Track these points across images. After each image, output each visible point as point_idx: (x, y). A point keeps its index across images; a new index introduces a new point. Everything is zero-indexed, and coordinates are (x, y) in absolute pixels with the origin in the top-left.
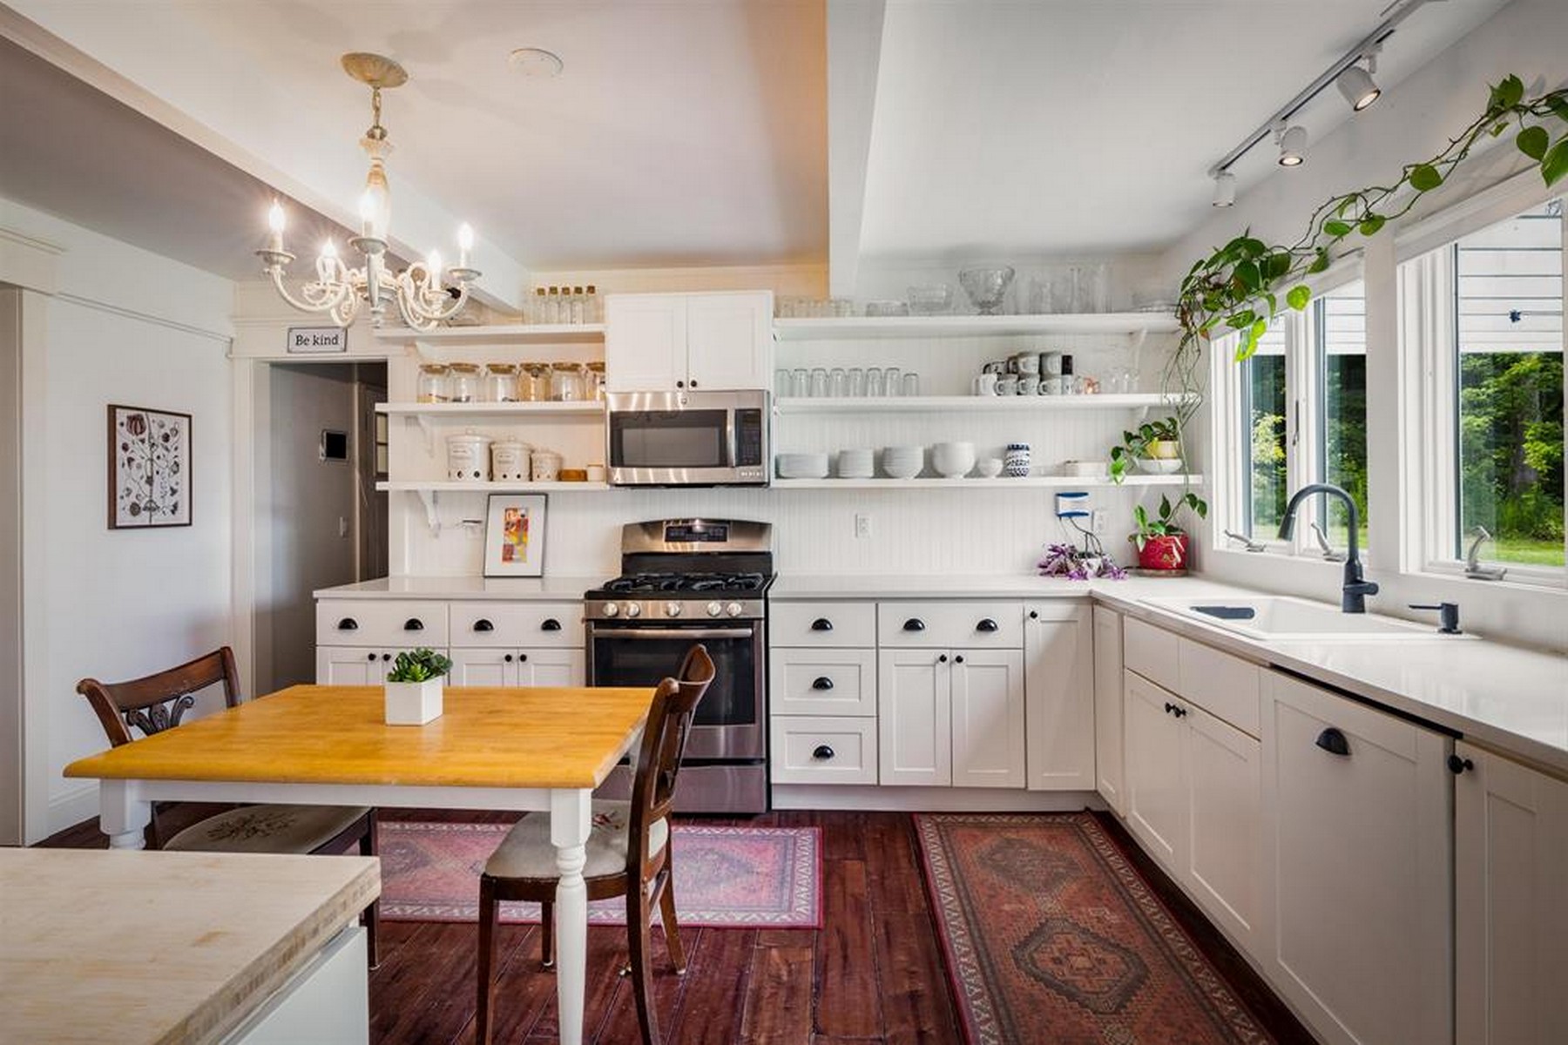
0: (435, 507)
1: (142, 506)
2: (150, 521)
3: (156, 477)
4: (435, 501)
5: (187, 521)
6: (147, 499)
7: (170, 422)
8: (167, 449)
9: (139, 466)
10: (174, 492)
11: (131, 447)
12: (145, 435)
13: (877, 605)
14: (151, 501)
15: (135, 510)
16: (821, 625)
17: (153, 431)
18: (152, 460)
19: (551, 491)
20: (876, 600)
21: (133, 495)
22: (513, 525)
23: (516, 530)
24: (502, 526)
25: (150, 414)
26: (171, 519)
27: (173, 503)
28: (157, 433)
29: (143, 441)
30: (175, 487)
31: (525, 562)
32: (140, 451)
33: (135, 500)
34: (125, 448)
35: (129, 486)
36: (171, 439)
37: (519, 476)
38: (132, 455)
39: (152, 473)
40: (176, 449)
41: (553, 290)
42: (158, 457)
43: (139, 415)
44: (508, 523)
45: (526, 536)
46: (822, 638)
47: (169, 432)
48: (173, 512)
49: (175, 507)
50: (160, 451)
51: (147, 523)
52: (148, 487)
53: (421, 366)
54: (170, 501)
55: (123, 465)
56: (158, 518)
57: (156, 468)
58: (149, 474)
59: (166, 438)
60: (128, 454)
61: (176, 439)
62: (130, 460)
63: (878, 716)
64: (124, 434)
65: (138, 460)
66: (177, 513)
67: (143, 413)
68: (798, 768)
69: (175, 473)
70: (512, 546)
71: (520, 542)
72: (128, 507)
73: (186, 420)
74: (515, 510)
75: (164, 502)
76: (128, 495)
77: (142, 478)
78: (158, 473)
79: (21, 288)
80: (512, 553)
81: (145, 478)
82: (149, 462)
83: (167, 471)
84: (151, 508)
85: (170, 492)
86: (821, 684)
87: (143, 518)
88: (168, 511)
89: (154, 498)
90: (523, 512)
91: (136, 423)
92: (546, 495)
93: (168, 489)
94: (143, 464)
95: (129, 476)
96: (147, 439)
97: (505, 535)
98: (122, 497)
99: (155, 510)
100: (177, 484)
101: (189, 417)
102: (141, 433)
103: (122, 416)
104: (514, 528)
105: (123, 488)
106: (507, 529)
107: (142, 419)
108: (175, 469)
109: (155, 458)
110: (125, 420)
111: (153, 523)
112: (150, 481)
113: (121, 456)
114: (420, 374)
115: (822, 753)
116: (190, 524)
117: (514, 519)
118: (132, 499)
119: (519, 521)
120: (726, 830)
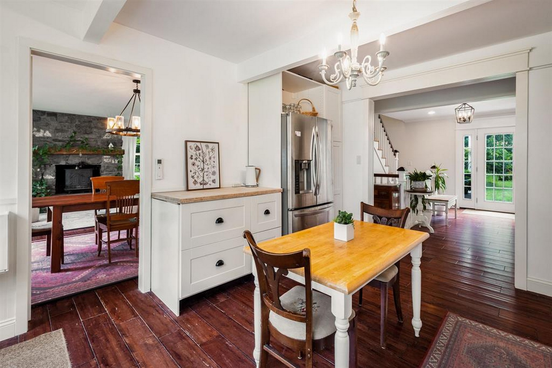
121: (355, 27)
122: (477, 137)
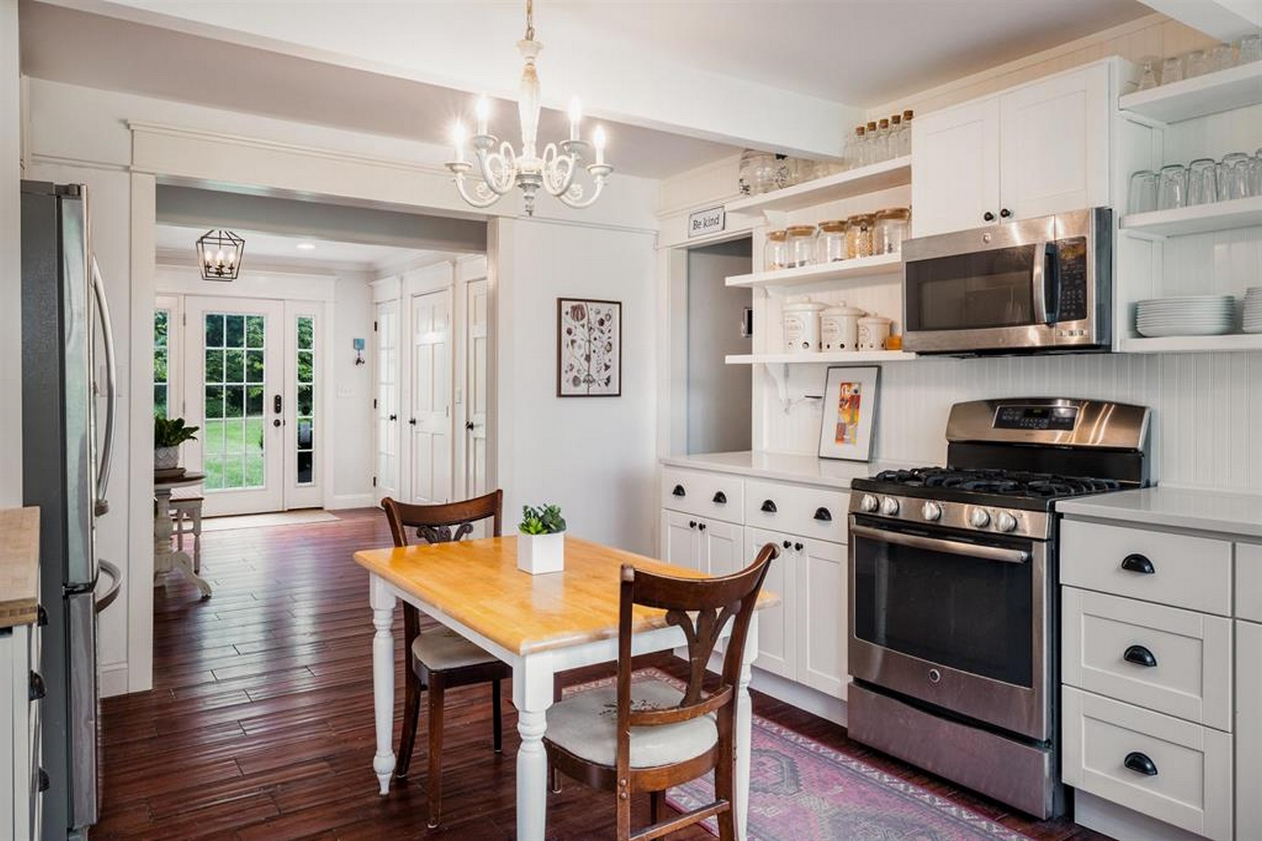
0: (786, 381)
1: (582, 379)
2: (588, 391)
3: (592, 355)
4: (787, 375)
5: (617, 392)
6: (586, 373)
7: (605, 308)
8: (602, 332)
9: (580, 347)
10: (607, 367)
11: (574, 331)
12: (585, 321)
13: (1234, 546)
14: (589, 375)
15: (576, 381)
16: (1136, 564)
17: (591, 317)
18: (589, 341)
19: (884, 362)
20: (1234, 537)
21: (575, 370)
22: (847, 401)
23: (850, 407)
24: (837, 403)
25: (588, 303)
26: (605, 390)
27: (607, 376)
28: (594, 319)
29: (583, 326)
30: (608, 364)
31: (855, 443)
32: (580, 334)
33: (576, 374)
34: (569, 332)
35: (573, 363)
36: (606, 323)
37: (842, 346)
38: (575, 338)
39: (590, 352)
40: (610, 331)
41: (872, 126)
42: (595, 339)
43: (579, 306)
44: (842, 400)
45: (857, 414)
46: (1134, 583)
47: (604, 318)
48: (607, 384)
49: (608, 379)
50: (596, 334)
51: (586, 393)
52: (586, 363)
53: (768, 235)
54: (604, 375)
55: (568, 345)
56: (594, 389)
57: (593, 348)
58: (588, 353)
59: (602, 322)
60: (571, 337)
61: (610, 323)
62: (573, 342)
63: (1234, 732)
64: (568, 322)
65: (579, 341)
66: (610, 384)
67: (583, 303)
68: (1103, 774)
69: (608, 351)
70: (845, 424)
71: (852, 421)
72: (571, 380)
73: (618, 306)
74: (849, 384)
75: (599, 376)
76: (571, 370)
77: (582, 355)
78: (594, 351)
79: (497, 216)
80: (844, 434)
81: (584, 356)
82: (587, 344)
83: (603, 349)
84: (589, 381)
85: (604, 367)
86: (1137, 656)
87: (582, 389)
88: (603, 384)
89: (591, 373)
90: (855, 387)
91: (578, 313)
92: (880, 368)
93: (603, 364)
94: (583, 345)
95: (572, 355)
96: (586, 323)
97: (839, 412)
98: (566, 372)
99: (591, 382)
100: (610, 360)
101: (620, 303)
102: (582, 319)
103: (567, 306)
104: (848, 404)
105: (566, 364)
106: (841, 406)
107: (583, 308)
108: (608, 348)
109: (592, 340)
110: (570, 310)
111: (590, 393)
112: (588, 358)
113: (566, 338)
114: (767, 243)
115: (1138, 764)
116: (619, 395)
117: (848, 394)
118: (575, 373)
119: (852, 397)
120: (980, 820)
121: (531, 73)
122: (184, 318)
